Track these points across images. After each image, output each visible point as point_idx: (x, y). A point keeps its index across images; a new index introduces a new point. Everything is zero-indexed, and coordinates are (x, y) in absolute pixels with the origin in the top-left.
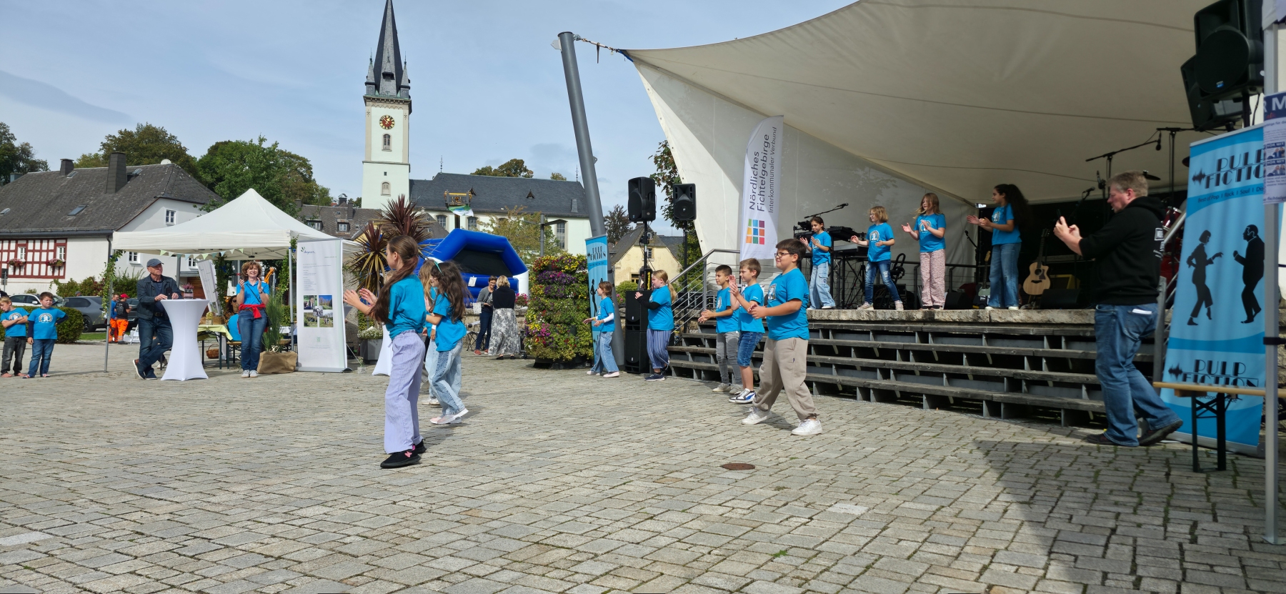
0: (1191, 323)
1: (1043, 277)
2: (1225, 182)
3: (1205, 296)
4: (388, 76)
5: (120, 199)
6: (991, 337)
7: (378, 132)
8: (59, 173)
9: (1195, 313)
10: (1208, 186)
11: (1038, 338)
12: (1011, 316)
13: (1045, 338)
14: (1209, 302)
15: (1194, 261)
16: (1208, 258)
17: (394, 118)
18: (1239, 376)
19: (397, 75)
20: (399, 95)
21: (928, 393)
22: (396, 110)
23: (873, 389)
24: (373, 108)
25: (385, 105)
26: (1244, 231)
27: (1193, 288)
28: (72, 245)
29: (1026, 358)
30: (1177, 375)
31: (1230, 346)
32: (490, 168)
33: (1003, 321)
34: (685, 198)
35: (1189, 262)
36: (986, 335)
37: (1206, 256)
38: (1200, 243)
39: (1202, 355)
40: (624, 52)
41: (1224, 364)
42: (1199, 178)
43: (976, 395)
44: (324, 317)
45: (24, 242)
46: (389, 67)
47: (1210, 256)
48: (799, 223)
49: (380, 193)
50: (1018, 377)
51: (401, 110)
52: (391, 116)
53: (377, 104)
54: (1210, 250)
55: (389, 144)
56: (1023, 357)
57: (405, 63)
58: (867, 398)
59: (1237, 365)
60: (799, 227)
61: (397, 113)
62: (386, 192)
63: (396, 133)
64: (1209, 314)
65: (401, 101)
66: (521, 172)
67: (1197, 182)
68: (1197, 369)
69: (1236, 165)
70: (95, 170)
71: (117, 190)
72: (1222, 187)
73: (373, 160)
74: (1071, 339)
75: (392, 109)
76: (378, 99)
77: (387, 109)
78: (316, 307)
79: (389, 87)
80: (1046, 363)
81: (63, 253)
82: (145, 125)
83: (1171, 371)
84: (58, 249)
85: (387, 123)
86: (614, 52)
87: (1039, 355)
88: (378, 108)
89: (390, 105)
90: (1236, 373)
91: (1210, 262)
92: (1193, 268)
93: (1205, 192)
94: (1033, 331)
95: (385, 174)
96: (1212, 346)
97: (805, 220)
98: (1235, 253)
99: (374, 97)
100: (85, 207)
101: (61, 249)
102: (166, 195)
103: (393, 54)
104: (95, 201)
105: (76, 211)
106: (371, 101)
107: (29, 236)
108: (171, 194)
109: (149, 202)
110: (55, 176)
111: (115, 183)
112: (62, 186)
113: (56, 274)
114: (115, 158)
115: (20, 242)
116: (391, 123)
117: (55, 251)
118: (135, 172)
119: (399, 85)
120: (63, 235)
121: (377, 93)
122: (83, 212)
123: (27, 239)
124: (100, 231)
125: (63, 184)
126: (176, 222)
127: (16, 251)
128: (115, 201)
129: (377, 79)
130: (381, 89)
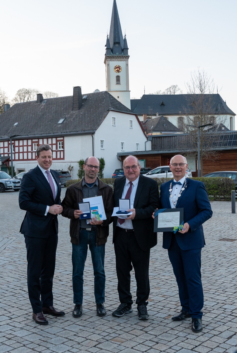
4: (117, 44)
5: (85, 113)
8: (37, 102)
20: (123, 54)
22: (122, 62)
24: (110, 62)
25: (117, 60)
28: (67, 140)
45: (37, 140)
46: (117, 41)
51: (125, 62)
53: (112, 59)
55: (119, 79)
63: (122, 74)
65: (125, 57)
71: (80, 108)
73: (111, 90)
75: (120, 62)
76: (113, 57)
77: (118, 62)
79: (117, 49)
84: (58, 143)
85: (118, 69)
88: (113, 62)
89: (119, 59)
95: (118, 97)
99: (111, 56)
100: (65, 119)
101: (60, 143)
102: (112, 109)
103: (119, 32)
104: (69, 115)
105: (61, 121)
106: (109, 58)
107: (40, 137)
108: (113, 108)
109: (105, 113)
110: (33, 104)
111: (78, 104)
112: (42, 109)
113: (58, 157)
114: (77, 90)
115: (34, 140)
116: (120, 69)
117: (56, 144)
118: (84, 97)
119: (123, 48)
120: (60, 135)
121: (112, 54)
122: (65, 122)
123: (38, 138)
124: (86, 132)
125: (42, 108)
126: (116, 124)
127: (32, 146)
128: (82, 114)
129: (111, 46)
130: (114, 51)
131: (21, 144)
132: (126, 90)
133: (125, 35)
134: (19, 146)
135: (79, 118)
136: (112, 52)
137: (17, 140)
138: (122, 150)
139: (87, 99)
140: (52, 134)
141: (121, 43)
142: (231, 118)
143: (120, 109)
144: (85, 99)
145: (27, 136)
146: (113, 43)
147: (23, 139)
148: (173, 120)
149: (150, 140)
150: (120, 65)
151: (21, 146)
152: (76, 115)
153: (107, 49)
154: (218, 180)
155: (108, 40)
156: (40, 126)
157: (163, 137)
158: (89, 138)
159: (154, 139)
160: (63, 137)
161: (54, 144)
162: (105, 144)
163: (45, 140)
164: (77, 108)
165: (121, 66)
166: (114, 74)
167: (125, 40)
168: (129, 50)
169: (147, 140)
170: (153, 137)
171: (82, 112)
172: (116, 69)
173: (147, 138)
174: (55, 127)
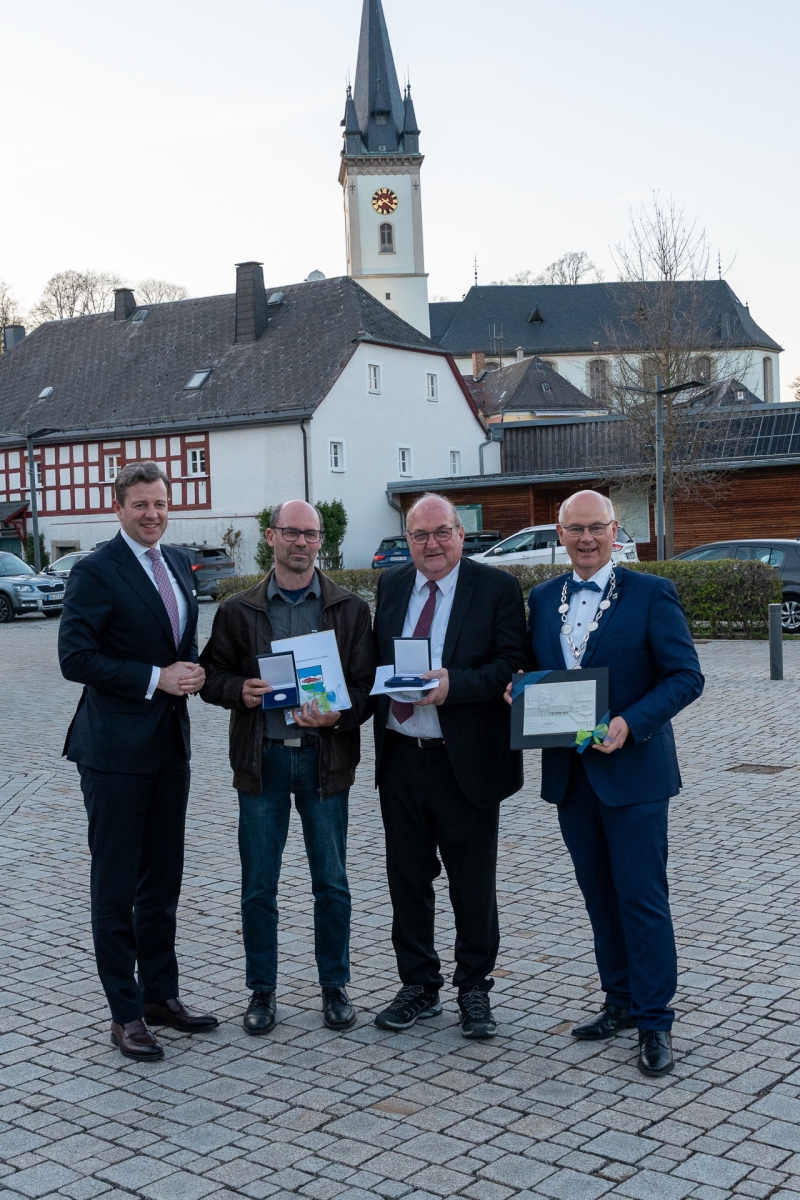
4: (381, 115)
8: (115, 316)
17: (396, 193)
19: (396, 112)
20: (401, 149)
22: (399, 176)
24: (360, 177)
25: (380, 169)
28: (219, 443)
45: (117, 445)
51: (407, 177)
53: (366, 169)
61: (396, 182)
63: (399, 219)
65: (407, 159)
73: (365, 272)
75: (392, 176)
76: (369, 160)
77: (384, 177)
79: (383, 135)
81: (199, 461)
84: (189, 454)
88: (370, 177)
89: (388, 169)
95: (387, 295)
99: (360, 157)
100: (211, 372)
101: (194, 454)
102: (368, 336)
103: (386, 76)
104: (223, 360)
105: (196, 380)
106: (356, 165)
107: (127, 433)
108: (372, 333)
109: (346, 352)
110: (103, 323)
111: (252, 322)
112: (132, 339)
113: (191, 500)
114: (250, 273)
115: (107, 446)
116: (391, 202)
117: (183, 458)
118: (272, 299)
119: (401, 131)
120: (195, 427)
121: (364, 150)
122: (210, 381)
123: (123, 439)
124: (281, 414)
125: (132, 335)
126: (382, 388)
127: (100, 464)
128: (266, 356)
129: (362, 125)
130: (370, 143)
131: (64, 459)
132: (412, 271)
133: (409, 87)
134: (57, 467)
135: (259, 370)
136: (366, 146)
137: (50, 446)
138: (404, 474)
139: (282, 304)
140: (168, 425)
141: (394, 112)
142: (766, 360)
143: (395, 338)
144: (278, 306)
145: (84, 432)
146: (367, 114)
147: (70, 443)
148: (573, 370)
149: (495, 440)
150: (392, 189)
151: (65, 466)
152: (248, 361)
153: (347, 134)
154: (726, 570)
155: (350, 105)
156: (127, 399)
157: (541, 427)
158: (290, 435)
159: (508, 434)
160: (206, 434)
161: (176, 458)
162: (345, 453)
163: (145, 446)
164: (249, 336)
165: (394, 191)
166: (373, 219)
167: (408, 103)
168: (420, 137)
169: (488, 438)
170: (505, 429)
171: (267, 346)
172: (380, 203)
173: (487, 432)
174: (177, 399)
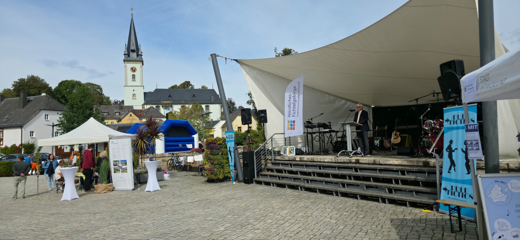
0: (449, 172)
1: (398, 137)
2: (456, 123)
3: (453, 163)
4: (133, 51)
5: (25, 111)
6: (381, 170)
7: (130, 73)
9: (450, 169)
10: (450, 124)
11: (397, 171)
12: (387, 162)
13: (399, 171)
14: (454, 166)
15: (448, 150)
16: (453, 150)
17: (136, 68)
18: (466, 193)
19: (137, 50)
20: (138, 58)
21: (359, 194)
22: (137, 64)
23: (339, 192)
24: (127, 64)
25: (132, 63)
26: (464, 142)
27: (449, 159)
28: (5, 131)
29: (393, 180)
30: (446, 191)
31: (463, 182)
32: (176, 85)
33: (384, 163)
34: (263, 115)
35: (447, 150)
36: (378, 169)
37: (452, 149)
38: (449, 144)
39: (454, 184)
40: (236, 60)
41: (461, 188)
42: (447, 120)
43: (377, 195)
44: (123, 169)
46: (133, 47)
47: (453, 149)
48: (306, 122)
49: (132, 98)
50: (391, 188)
51: (139, 64)
52: (135, 67)
53: (129, 62)
54: (453, 147)
55: (135, 78)
56: (392, 179)
57: (140, 45)
58: (337, 195)
59: (465, 189)
60: (306, 123)
61: (137, 66)
62: (134, 98)
63: (137, 74)
64: (455, 170)
65: (139, 61)
66: (189, 86)
67: (447, 122)
68: (452, 189)
69: (460, 118)
70: (14, 99)
72: (455, 125)
73: (128, 85)
74: (409, 172)
75: (135, 64)
76: (129, 61)
77: (133, 64)
78: (119, 165)
79: (134, 55)
80: (401, 181)
81: (2, 135)
82: (31, 75)
83: (444, 189)
85: (133, 70)
86: (232, 60)
87: (398, 179)
88: (130, 64)
89: (134, 63)
90: (465, 192)
91: (454, 151)
92: (448, 153)
93: (450, 126)
94: (395, 168)
95: (134, 90)
96: (456, 181)
97: (308, 121)
98: (462, 149)
100: (10, 115)
102: (43, 109)
104: (14, 113)
105: (7, 117)
106: (126, 61)
108: (47, 108)
111: (23, 104)
114: (22, 94)
116: (135, 70)
119: (138, 54)
121: (129, 58)
122: (9, 117)
124: (17, 125)
125: (0, 106)
126: (49, 119)
129: (128, 53)
130: (130, 56)
132: (140, 85)
139: (32, 100)
143: (55, 108)
152: (19, 113)
153: (124, 54)
158: (19, 130)
162: (35, 133)
164: (22, 107)
174: (1, 121)
